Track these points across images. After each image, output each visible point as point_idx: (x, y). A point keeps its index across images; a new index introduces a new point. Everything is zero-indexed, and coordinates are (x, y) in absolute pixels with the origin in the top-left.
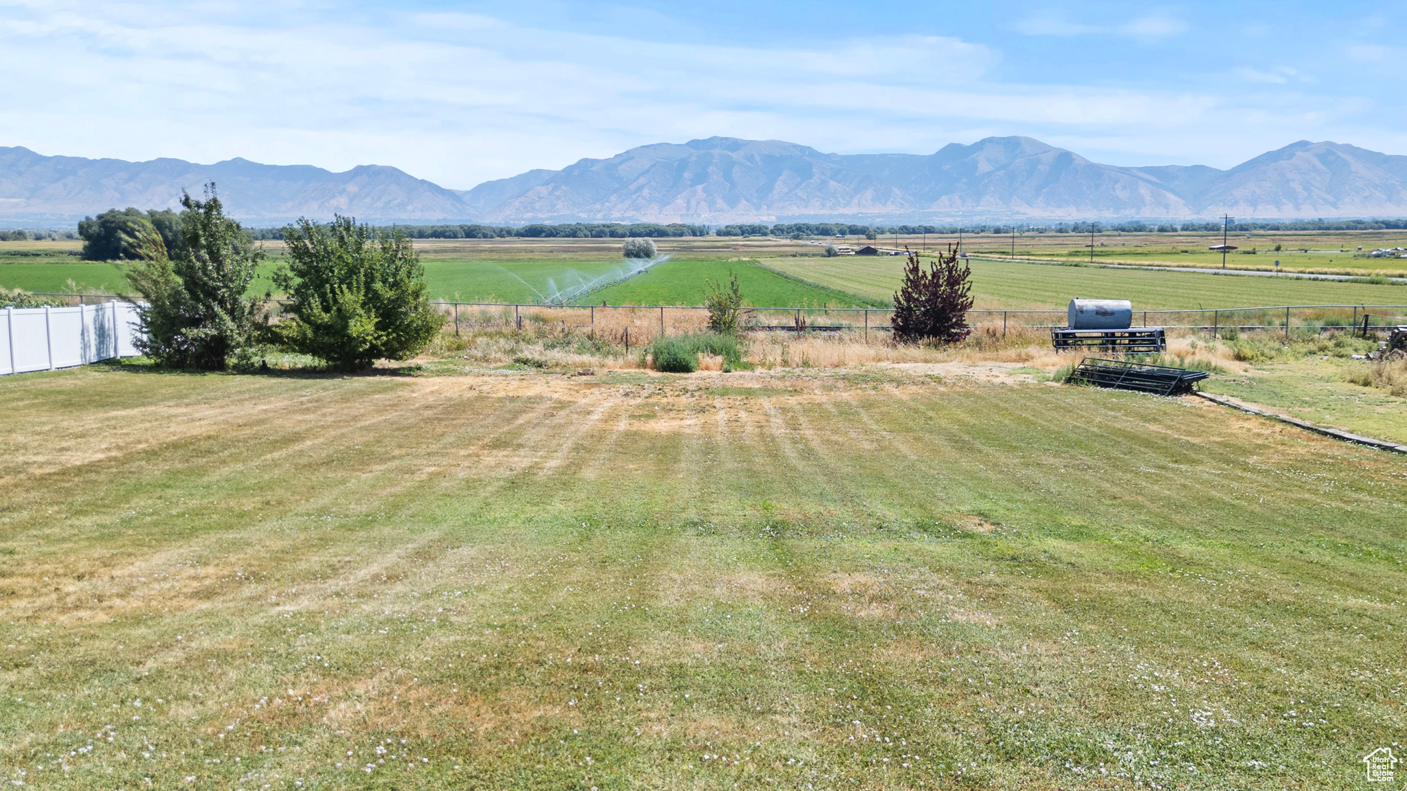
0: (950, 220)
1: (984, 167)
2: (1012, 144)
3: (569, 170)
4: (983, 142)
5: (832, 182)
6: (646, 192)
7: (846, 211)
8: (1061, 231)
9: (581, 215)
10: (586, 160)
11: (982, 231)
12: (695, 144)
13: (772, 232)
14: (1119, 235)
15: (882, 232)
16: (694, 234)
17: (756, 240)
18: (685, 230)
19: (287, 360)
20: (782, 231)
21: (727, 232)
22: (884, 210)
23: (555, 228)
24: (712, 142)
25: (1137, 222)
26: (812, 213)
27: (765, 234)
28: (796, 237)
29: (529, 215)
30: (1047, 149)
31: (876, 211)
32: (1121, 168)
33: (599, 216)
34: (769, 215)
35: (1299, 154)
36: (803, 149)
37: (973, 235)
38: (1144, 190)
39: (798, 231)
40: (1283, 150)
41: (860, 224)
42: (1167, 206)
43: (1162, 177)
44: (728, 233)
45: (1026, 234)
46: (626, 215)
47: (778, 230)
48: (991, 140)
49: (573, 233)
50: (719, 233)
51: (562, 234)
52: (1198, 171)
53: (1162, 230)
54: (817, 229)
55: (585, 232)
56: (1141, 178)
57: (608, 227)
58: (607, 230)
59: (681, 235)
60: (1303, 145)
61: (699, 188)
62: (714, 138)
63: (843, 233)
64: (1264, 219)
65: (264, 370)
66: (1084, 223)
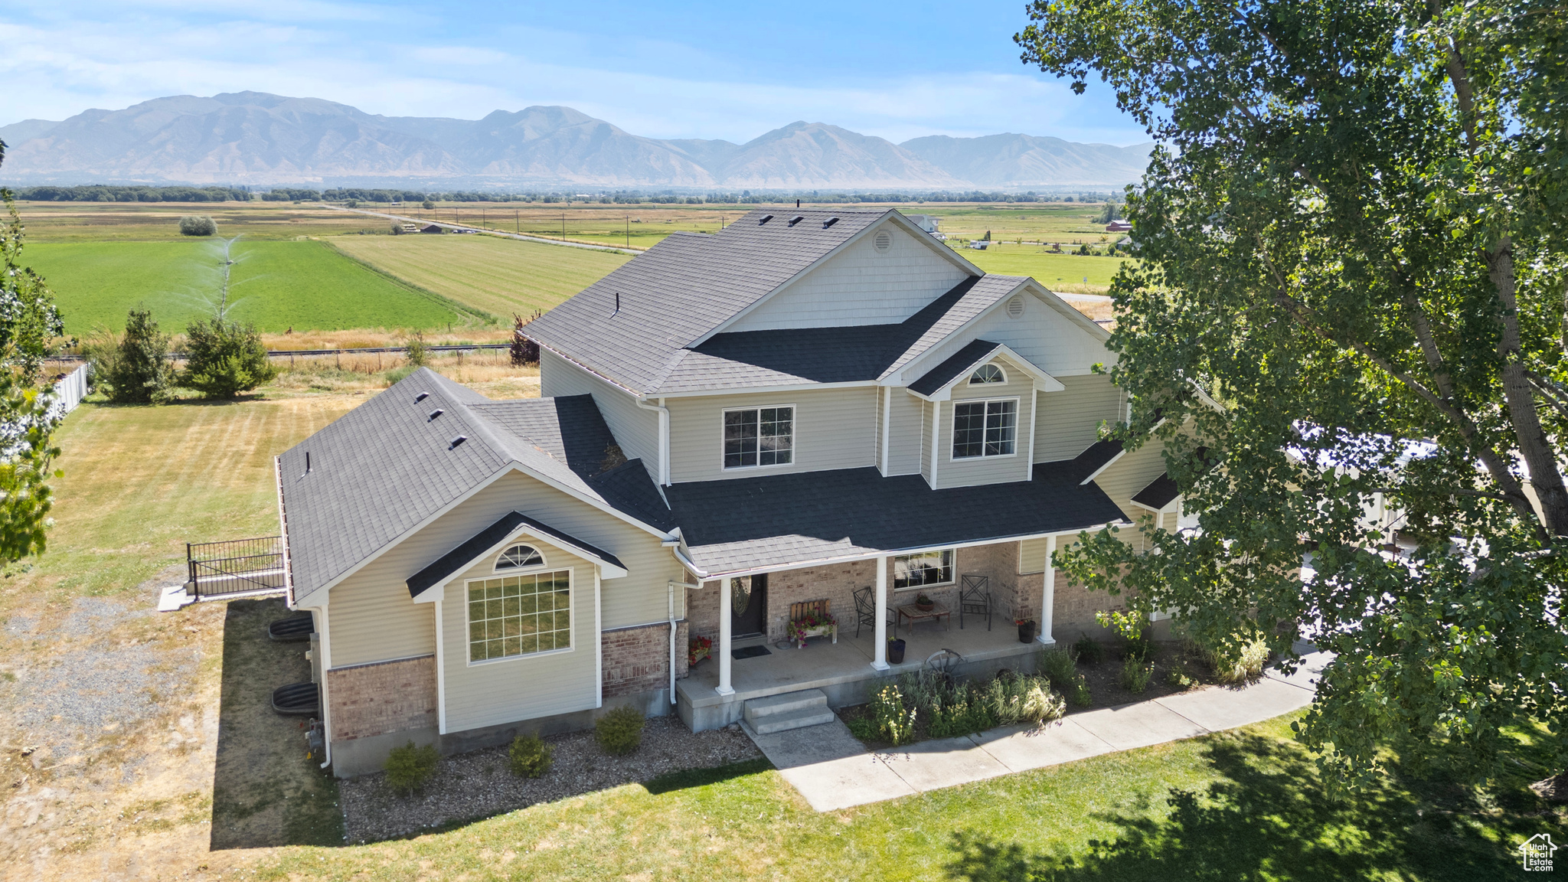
0: (501, 185)
1: (530, 135)
2: (555, 114)
3: (73, 121)
4: (528, 110)
5: (380, 144)
6: (170, 148)
7: (398, 174)
8: (604, 201)
9: (92, 171)
10: (93, 111)
11: (533, 199)
12: (223, 97)
13: (324, 197)
14: (654, 208)
15: (438, 200)
16: (237, 198)
17: (307, 207)
18: (226, 194)
19: (182, 393)
20: (334, 196)
21: (274, 196)
22: (436, 174)
23: (71, 191)
24: (244, 97)
25: (670, 192)
26: (361, 174)
27: (316, 200)
28: (352, 205)
29: (26, 171)
30: (587, 120)
31: (428, 174)
32: (655, 140)
33: (115, 173)
34: (314, 175)
35: (797, 132)
36: (347, 109)
37: (524, 204)
38: (674, 162)
39: (352, 197)
40: (785, 129)
41: (414, 189)
42: (694, 177)
43: (688, 149)
44: (274, 198)
45: (573, 204)
46: (147, 172)
47: (330, 195)
48: (534, 109)
49: (93, 195)
50: (265, 198)
51: (81, 197)
52: (718, 144)
53: (690, 202)
54: (371, 195)
55: (108, 195)
56: (671, 150)
57: (136, 190)
58: (135, 193)
59: (222, 199)
60: (800, 125)
61: (233, 145)
62: (246, 92)
63: (397, 199)
64: (773, 190)
65: (178, 401)
66: (624, 192)
